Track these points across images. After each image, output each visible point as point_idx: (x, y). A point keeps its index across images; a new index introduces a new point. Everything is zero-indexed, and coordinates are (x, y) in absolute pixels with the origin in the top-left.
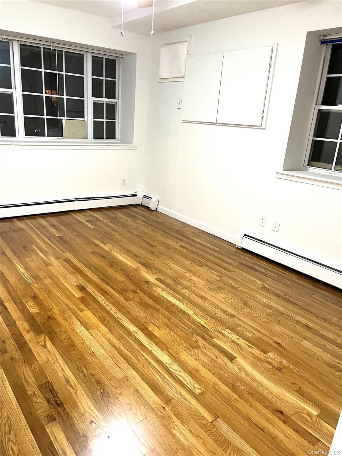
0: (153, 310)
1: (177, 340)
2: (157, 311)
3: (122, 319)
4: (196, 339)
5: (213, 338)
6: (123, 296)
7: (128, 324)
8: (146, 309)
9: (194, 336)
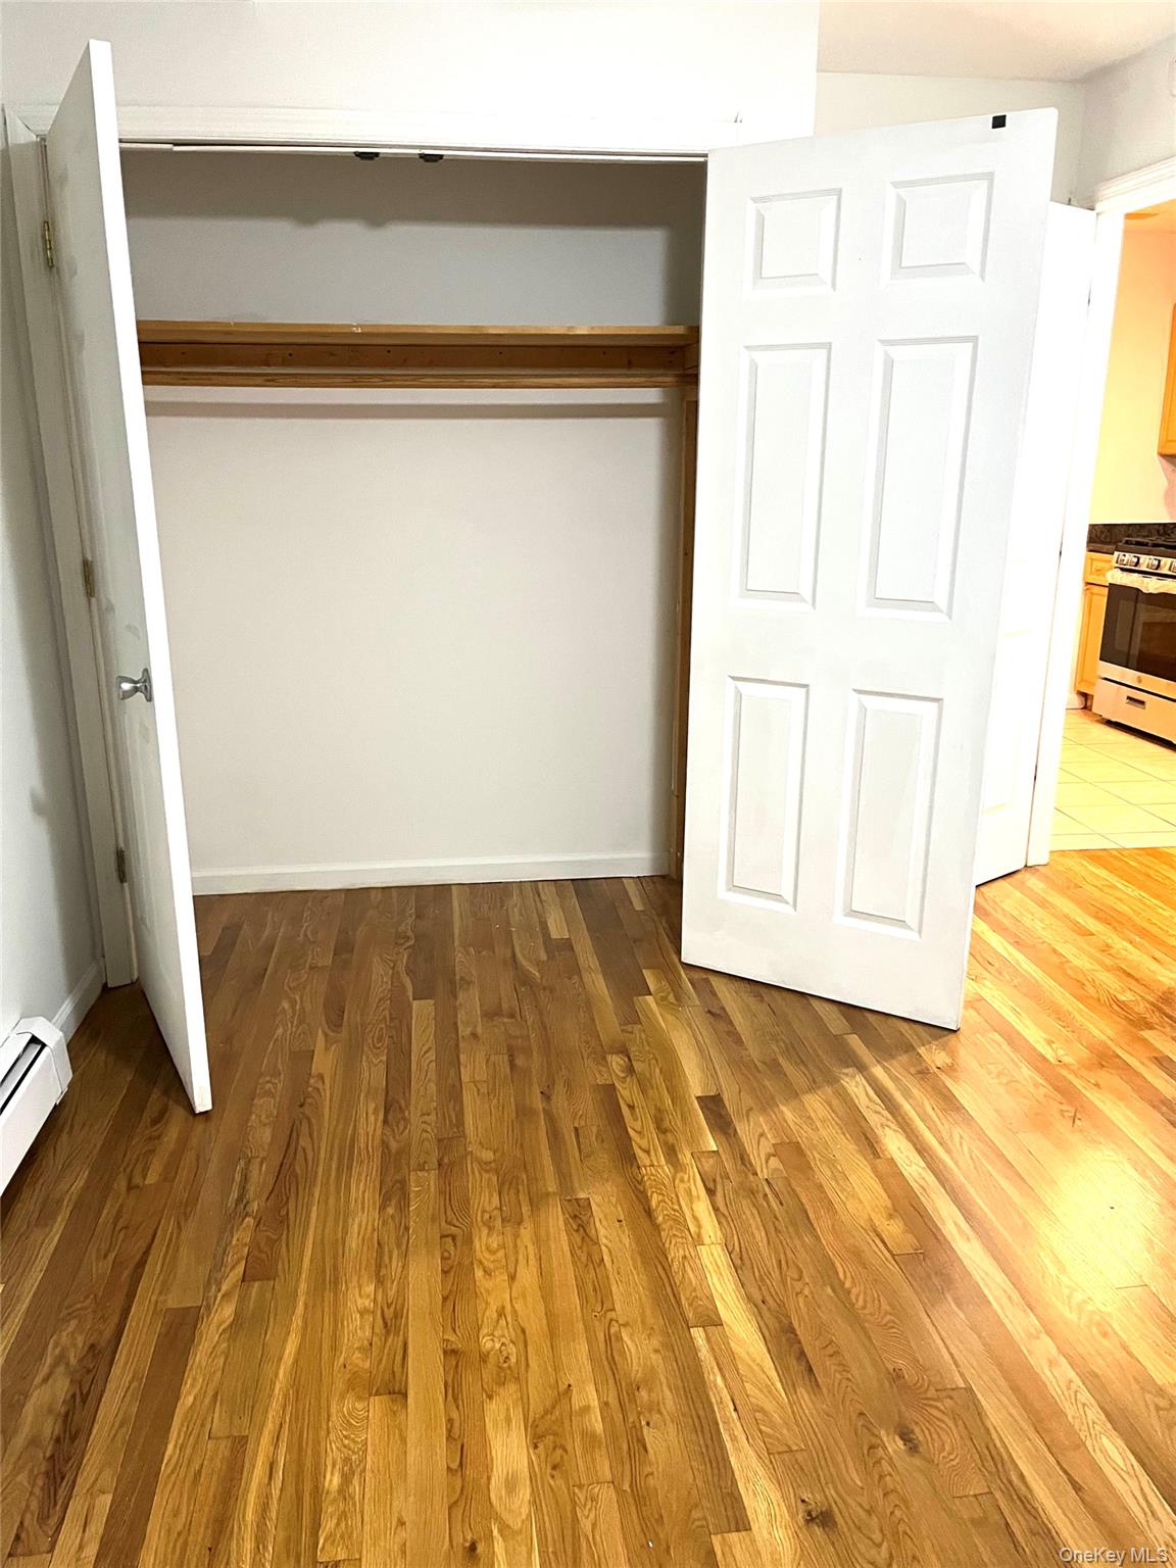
0: (861, 1303)
1: (830, 1174)
2: (849, 1293)
3: (1005, 1301)
4: (770, 1162)
5: (713, 1152)
6: (988, 1430)
7: (984, 1271)
8: (889, 1317)
9: (765, 1170)
